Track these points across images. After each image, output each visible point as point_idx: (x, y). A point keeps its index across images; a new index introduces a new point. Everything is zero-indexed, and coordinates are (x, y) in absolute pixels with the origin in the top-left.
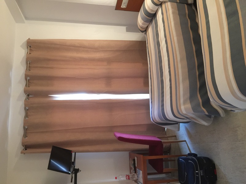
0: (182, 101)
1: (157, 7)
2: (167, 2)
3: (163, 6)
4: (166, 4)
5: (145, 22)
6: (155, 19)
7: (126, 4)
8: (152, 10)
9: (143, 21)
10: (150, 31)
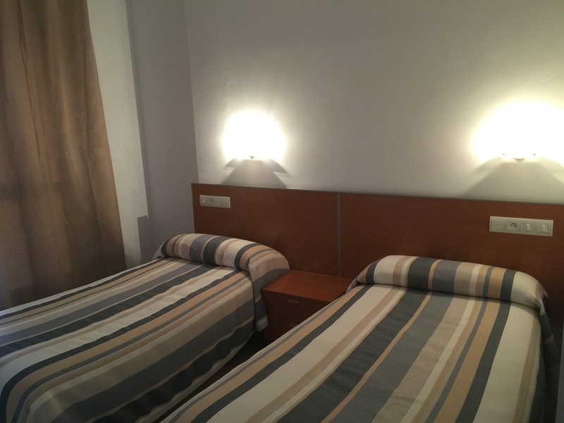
0: (65, 386)
1: (233, 265)
2: (250, 279)
3: (240, 275)
4: (247, 279)
5: (189, 249)
6: (206, 268)
7: (210, 204)
8: (222, 256)
9: (189, 244)
10: (172, 266)
